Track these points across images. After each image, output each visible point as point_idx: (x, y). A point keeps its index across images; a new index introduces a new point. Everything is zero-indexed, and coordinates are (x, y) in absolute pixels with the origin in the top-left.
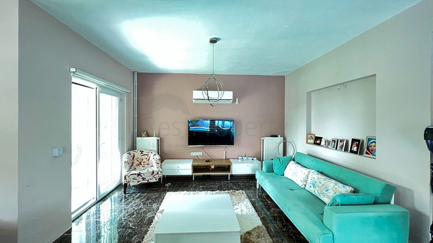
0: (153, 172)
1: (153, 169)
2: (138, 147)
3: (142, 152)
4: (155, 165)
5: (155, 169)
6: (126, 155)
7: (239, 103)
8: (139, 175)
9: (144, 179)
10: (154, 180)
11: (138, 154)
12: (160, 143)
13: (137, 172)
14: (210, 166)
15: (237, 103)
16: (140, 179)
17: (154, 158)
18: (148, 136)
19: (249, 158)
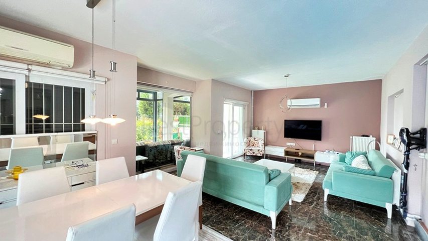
0: (259, 150)
1: (259, 148)
2: (253, 136)
3: (255, 139)
4: (261, 146)
5: (261, 149)
6: (246, 139)
7: (327, 107)
8: (251, 150)
9: (254, 153)
10: (259, 155)
11: (252, 140)
12: (266, 134)
13: (250, 148)
14: (298, 153)
15: (326, 107)
16: (252, 153)
17: (261, 142)
18: (259, 129)
19: (335, 152)
